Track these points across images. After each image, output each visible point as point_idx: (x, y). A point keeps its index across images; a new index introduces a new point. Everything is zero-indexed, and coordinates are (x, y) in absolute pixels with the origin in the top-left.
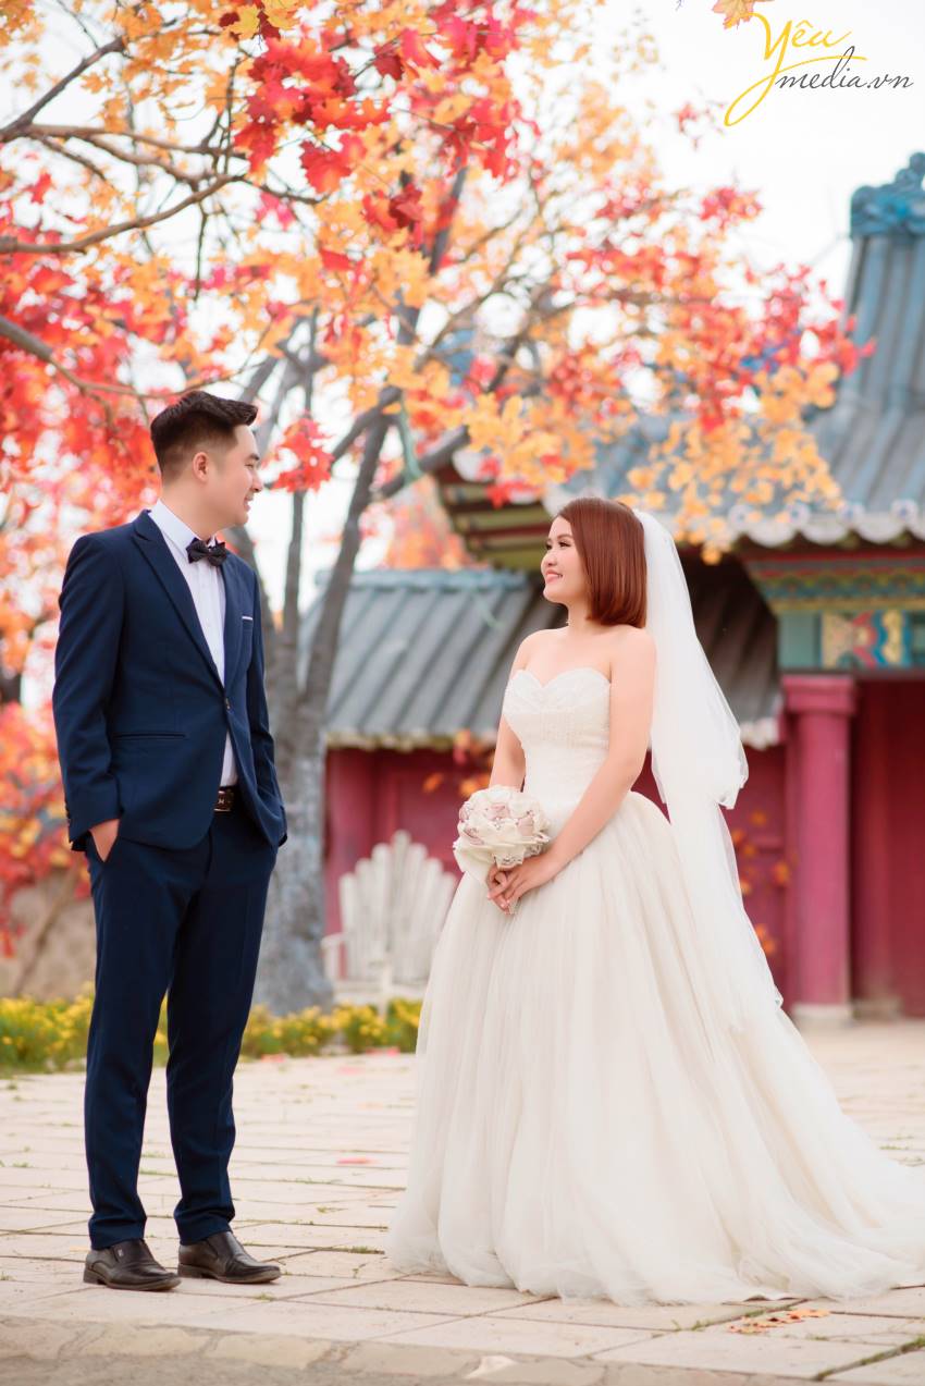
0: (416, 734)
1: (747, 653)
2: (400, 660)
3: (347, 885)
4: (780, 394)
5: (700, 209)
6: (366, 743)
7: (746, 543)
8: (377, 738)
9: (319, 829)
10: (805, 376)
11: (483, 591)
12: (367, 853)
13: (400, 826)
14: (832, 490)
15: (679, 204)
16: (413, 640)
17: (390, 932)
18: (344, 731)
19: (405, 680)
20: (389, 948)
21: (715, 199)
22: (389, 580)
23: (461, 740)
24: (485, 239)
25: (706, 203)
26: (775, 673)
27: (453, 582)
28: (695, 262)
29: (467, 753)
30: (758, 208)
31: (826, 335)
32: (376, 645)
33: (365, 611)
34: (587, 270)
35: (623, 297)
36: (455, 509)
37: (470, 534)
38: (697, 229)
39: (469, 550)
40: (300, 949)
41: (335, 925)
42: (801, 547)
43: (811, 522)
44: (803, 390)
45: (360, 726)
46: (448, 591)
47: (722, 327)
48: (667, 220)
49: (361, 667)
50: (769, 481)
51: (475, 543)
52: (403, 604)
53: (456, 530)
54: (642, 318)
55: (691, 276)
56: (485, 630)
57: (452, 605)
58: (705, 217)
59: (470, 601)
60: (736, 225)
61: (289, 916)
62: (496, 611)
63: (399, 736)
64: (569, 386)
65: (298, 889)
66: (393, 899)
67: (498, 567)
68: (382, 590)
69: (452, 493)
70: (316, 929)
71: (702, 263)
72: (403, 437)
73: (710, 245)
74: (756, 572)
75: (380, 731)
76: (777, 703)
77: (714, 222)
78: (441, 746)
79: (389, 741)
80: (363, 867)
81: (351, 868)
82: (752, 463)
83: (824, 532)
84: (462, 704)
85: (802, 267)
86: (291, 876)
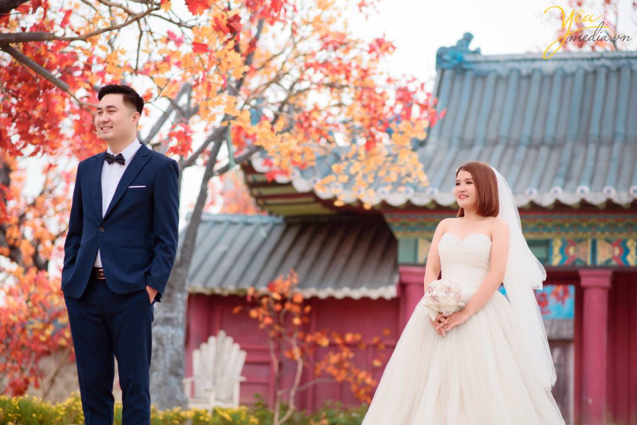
0: (230, 288)
1: (384, 256)
2: (224, 254)
3: (196, 354)
4: (402, 133)
5: (368, 48)
6: (207, 292)
7: (384, 204)
8: (212, 289)
9: (184, 325)
10: (414, 125)
11: (264, 225)
12: (205, 340)
13: (221, 328)
14: (424, 178)
15: (359, 46)
16: (231, 246)
17: (215, 375)
18: (197, 286)
19: (226, 263)
20: (214, 383)
21: (375, 44)
22: (221, 218)
23: (250, 291)
24: (270, 60)
25: (371, 46)
26: (396, 265)
27: (250, 220)
28: (365, 72)
29: (253, 297)
30: (394, 48)
31: (424, 107)
32: (213, 248)
33: (208, 232)
34: (315, 72)
35: (331, 86)
36: (252, 185)
37: (258, 197)
38: (366, 57)
39: (258, 205)
40: (173, 380)
41: (190, 373)
42: (410, 208)
43: (414, 196)
44: (412, 131)
45: (205, 284)
46: (247, 224)
47: (376, 100)
48: (353, 53)
49: (206, 257)
50: (395, 172)
51: (261, 202)
52: (227, 229)
53: (252, 195)
54: (339, 97)
55: (363, 78)
56: (264, 242)
57: (248, 231)
58: (370, 52)
59: (258, 228)
60: (384, 56)
61: (168, 365)
62: (269, 233)
63: (222, 289)
64: (306, 125)
65: (173, 352)
66: (217, 362)
67: (271, 213)
68: (217, 223)
69: (251, 178)
70: (181, 372)
71: (368, 73)
72: (229, 148)
73: (372, 65)
74: (388, 218)
75: (213, 286)
76: (396, 279)
77: (374, 55)
78: (242, 294)
79: (218, 291)
80: (204, 346)
81: (198, 347)
82: (388, 164)
83: (421, 200)
84: (252, 275)
85: (413, 77)
86: (170, 347)
